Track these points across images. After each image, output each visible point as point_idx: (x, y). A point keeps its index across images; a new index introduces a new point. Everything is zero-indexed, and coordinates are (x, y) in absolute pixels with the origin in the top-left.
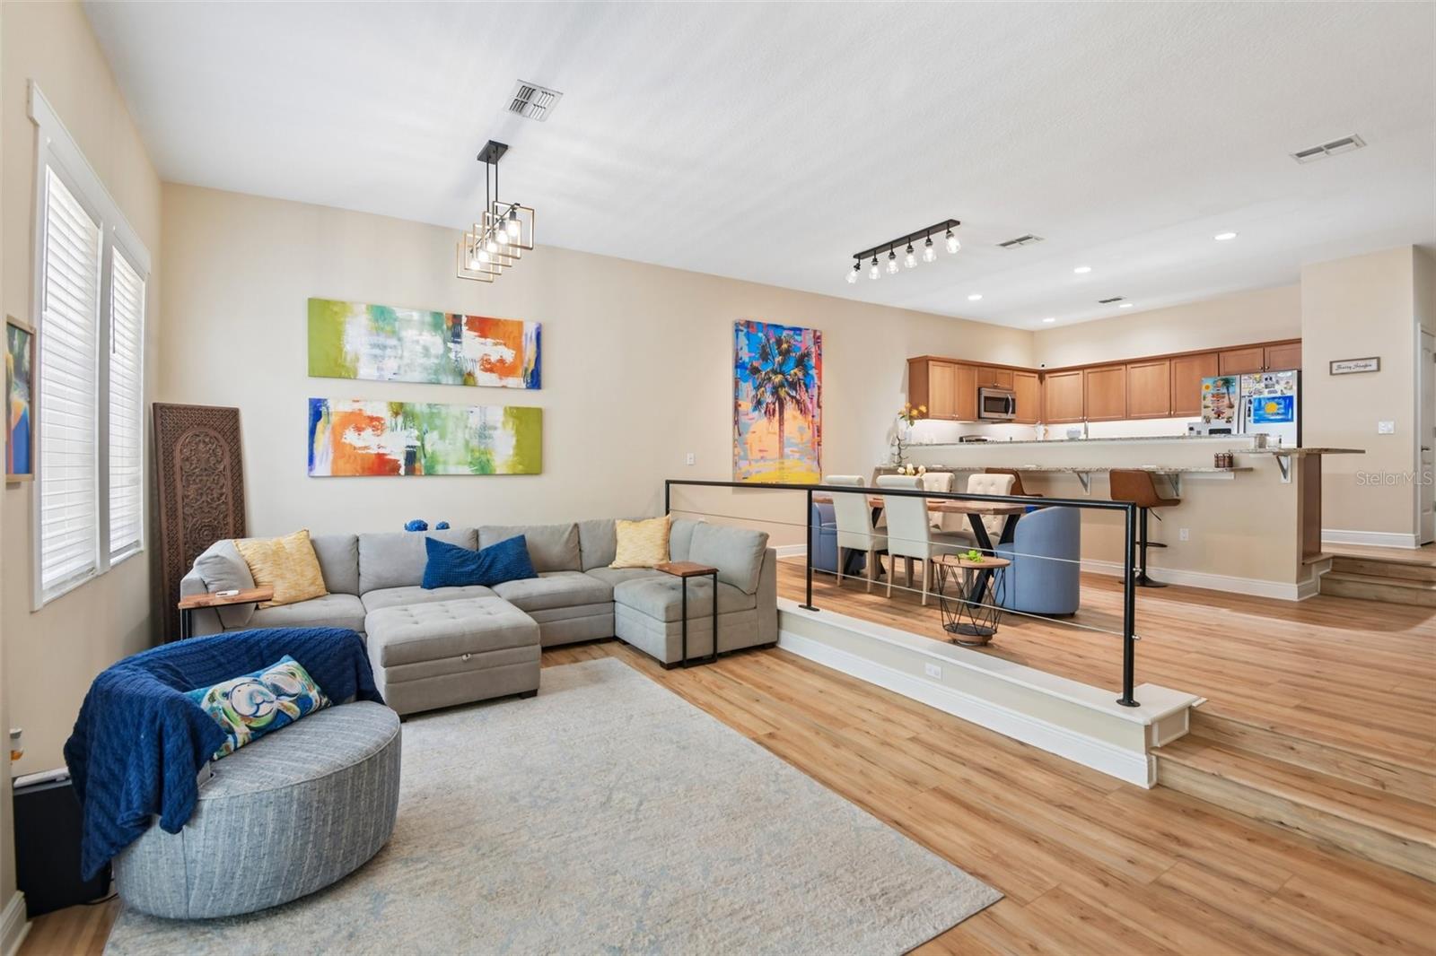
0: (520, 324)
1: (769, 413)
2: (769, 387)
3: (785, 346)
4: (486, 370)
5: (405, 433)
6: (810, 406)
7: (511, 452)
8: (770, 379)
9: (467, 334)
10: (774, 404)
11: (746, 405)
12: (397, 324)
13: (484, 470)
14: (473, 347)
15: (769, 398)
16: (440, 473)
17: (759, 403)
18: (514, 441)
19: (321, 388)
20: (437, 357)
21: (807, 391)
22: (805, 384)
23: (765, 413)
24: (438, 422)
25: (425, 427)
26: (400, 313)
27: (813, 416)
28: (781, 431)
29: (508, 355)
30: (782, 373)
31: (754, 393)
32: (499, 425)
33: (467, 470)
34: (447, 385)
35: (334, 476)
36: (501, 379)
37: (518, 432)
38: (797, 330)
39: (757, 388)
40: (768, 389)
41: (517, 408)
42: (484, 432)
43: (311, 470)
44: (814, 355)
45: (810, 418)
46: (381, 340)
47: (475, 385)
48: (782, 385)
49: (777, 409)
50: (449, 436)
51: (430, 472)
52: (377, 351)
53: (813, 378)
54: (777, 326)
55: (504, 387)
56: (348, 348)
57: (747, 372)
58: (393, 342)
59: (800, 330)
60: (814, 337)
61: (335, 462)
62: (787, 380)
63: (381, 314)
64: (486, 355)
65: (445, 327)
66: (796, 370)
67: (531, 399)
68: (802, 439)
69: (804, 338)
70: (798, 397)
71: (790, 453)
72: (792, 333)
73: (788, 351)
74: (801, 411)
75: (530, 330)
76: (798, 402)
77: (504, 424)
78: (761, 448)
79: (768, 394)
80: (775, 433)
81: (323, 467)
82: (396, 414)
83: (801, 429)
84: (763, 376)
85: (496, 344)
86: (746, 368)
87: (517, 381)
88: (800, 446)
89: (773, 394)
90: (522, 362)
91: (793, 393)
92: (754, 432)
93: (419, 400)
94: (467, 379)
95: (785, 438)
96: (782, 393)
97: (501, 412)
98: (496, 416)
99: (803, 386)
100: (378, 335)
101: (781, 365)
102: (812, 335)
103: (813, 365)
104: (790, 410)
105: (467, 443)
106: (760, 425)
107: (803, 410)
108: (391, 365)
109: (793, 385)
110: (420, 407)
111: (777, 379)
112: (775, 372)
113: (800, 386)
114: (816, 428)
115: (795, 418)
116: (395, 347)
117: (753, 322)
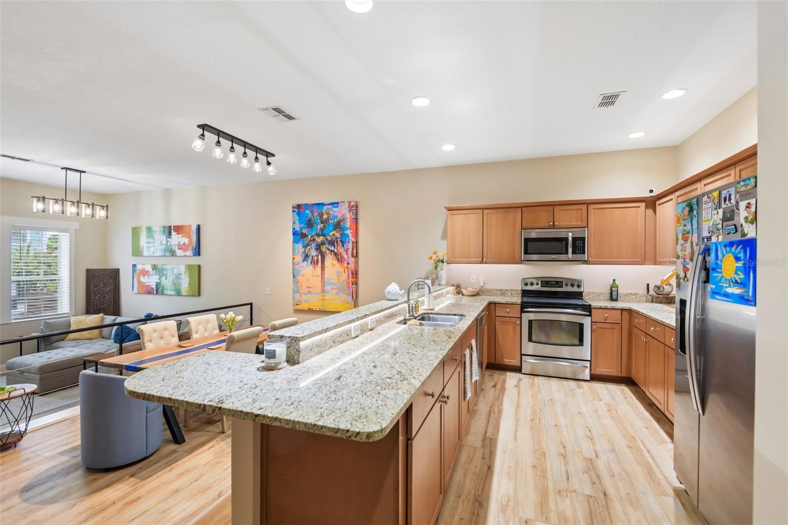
0: (190, 226)
1: (314, 263)
2: (314, 245)
3: (325, 216)
4: (180, 249)
5: (156, 277)
6: (345, 257)
7: (187, 285)
8: (314, 240)
9: (173, 233)
10: (317, 256)
11: (299, 258)
12: (153, 233)
13: (179, 293)
14: (176, 239)
15: (313, 253)
16: (165, 294)
17: (307, 256)
18: (188, 281)
19: (135, 260)
20: (164, 245)
21: (343, 246)
22: (341, 241)
23: (311, 262)
24: (165, 272)
25: (161, 275)
26: (154, 229)
27: (348, 264)
28: (323, 274)
29: (186, 241)
30: (324, 235)
31: (303, 250)
32: (183, 273)
33: (173, 293)
34: (167, 256)
35: (138, 293)
36: (184, 252)
37: (190, 276)
38: (335, 204)
39: (305, 247)
40: (313, 247)
41: (189, 265)
42: (178, 277)
43: (133, 290)
44: (348, 220)
45: (346, 265)
46: (149, 240)
47: (176, 256)
48: (323, 243)
49: (320, 259)
50: (168, 278)
51: (163, 294)
52: (148, 245)
53: (348, 236)
54: (319, 204)
55: (185, 256)
56: (141, 244)
57: (299, 237)
58: (152, 240)
59: (337, 203)
60: (349, 207)
61: (138, 288)
62: (327, 239)
63: (149, 229)
64: (179, 242)
65: (167, 232)
66: (334, 232)
67: (196, 261)
68: (339, 280)
69: (341, 209)
70: (336, 251)
71: (329, 289)
72: (330, 207)
73: (328, 219)
74: (338, 260)
75: (194, 228)
76: (336, 254)
77: (185, 272)
78: (308, 286)
79: (313, 250)
80: (318, 276)
81: (135, 291)
82: (153, 269)
83: (338, 274)
84: (309, 238)
85: (182, 237)
86: (298, 235)
87: (189, 253)
88: (337, 285)
89: (316, 250)
90: (191, 244)
91: (332, 248)
92: (303, 275)
93: (159, 263)
94: (173, 253)
95: (326, 279)
96: (323, 249)
97: (184, 267)
98: (182, 269)
99: (339, 243)
100: (148, 238)
101: (322, 230)
102: (347, 206)
103: (348, 227)
104: (330, 260)
105: (173, 281)
106: (308, 271)
107: (339, 258)
108: (152, 249)
109: (332, 243)
110: (160, 267)
111: (320, 239)
112: (318, 235)
113: (337, 243)
114: (350, 272)
115: (333, 265)
116: (152, 243)
117: (302, 204)
